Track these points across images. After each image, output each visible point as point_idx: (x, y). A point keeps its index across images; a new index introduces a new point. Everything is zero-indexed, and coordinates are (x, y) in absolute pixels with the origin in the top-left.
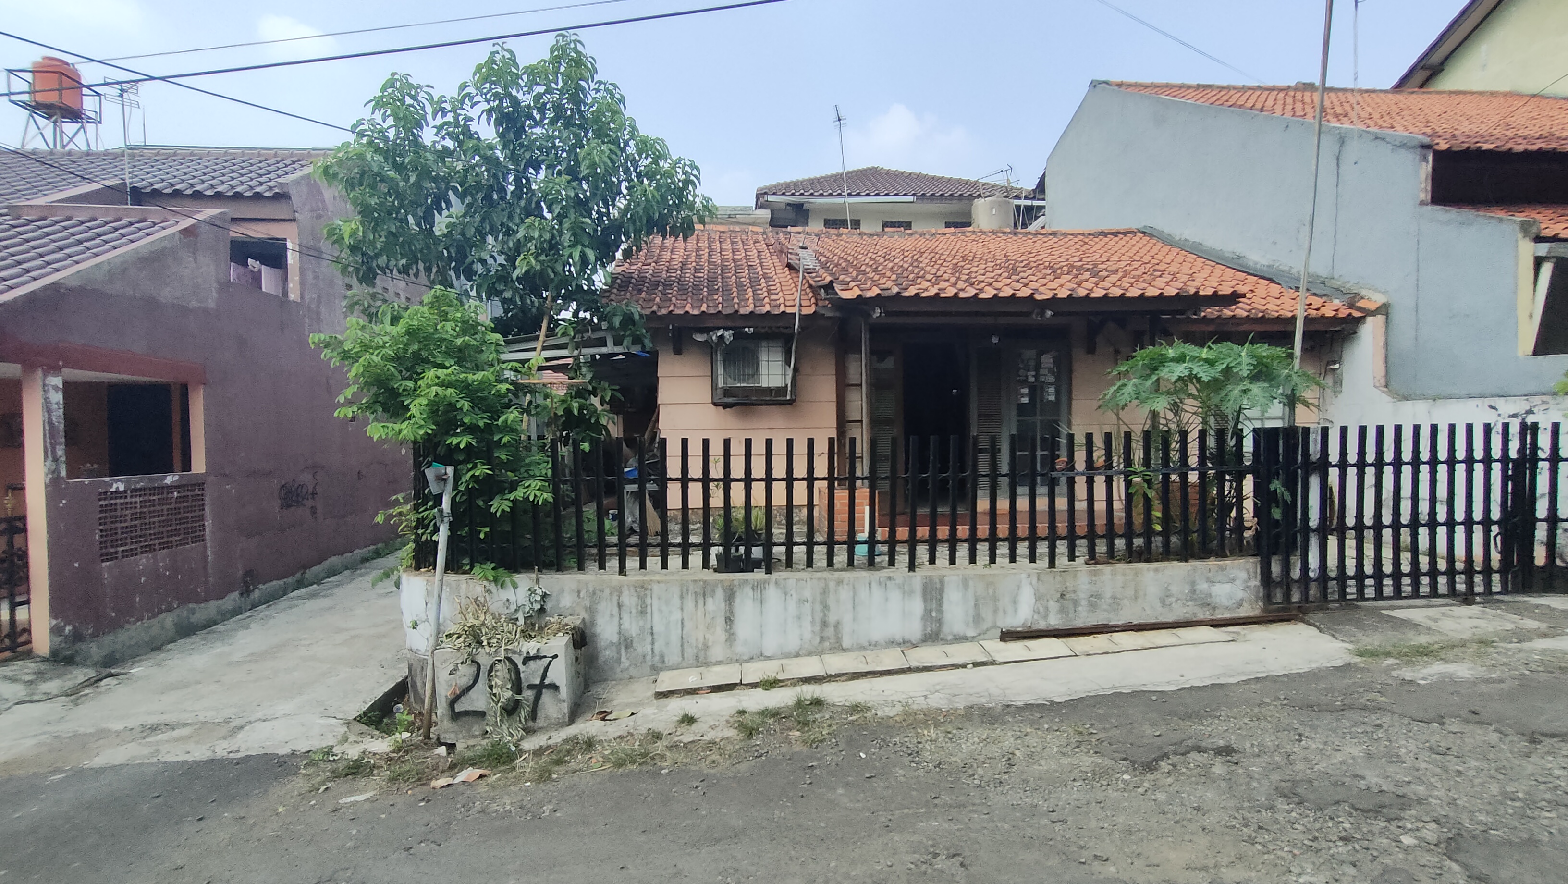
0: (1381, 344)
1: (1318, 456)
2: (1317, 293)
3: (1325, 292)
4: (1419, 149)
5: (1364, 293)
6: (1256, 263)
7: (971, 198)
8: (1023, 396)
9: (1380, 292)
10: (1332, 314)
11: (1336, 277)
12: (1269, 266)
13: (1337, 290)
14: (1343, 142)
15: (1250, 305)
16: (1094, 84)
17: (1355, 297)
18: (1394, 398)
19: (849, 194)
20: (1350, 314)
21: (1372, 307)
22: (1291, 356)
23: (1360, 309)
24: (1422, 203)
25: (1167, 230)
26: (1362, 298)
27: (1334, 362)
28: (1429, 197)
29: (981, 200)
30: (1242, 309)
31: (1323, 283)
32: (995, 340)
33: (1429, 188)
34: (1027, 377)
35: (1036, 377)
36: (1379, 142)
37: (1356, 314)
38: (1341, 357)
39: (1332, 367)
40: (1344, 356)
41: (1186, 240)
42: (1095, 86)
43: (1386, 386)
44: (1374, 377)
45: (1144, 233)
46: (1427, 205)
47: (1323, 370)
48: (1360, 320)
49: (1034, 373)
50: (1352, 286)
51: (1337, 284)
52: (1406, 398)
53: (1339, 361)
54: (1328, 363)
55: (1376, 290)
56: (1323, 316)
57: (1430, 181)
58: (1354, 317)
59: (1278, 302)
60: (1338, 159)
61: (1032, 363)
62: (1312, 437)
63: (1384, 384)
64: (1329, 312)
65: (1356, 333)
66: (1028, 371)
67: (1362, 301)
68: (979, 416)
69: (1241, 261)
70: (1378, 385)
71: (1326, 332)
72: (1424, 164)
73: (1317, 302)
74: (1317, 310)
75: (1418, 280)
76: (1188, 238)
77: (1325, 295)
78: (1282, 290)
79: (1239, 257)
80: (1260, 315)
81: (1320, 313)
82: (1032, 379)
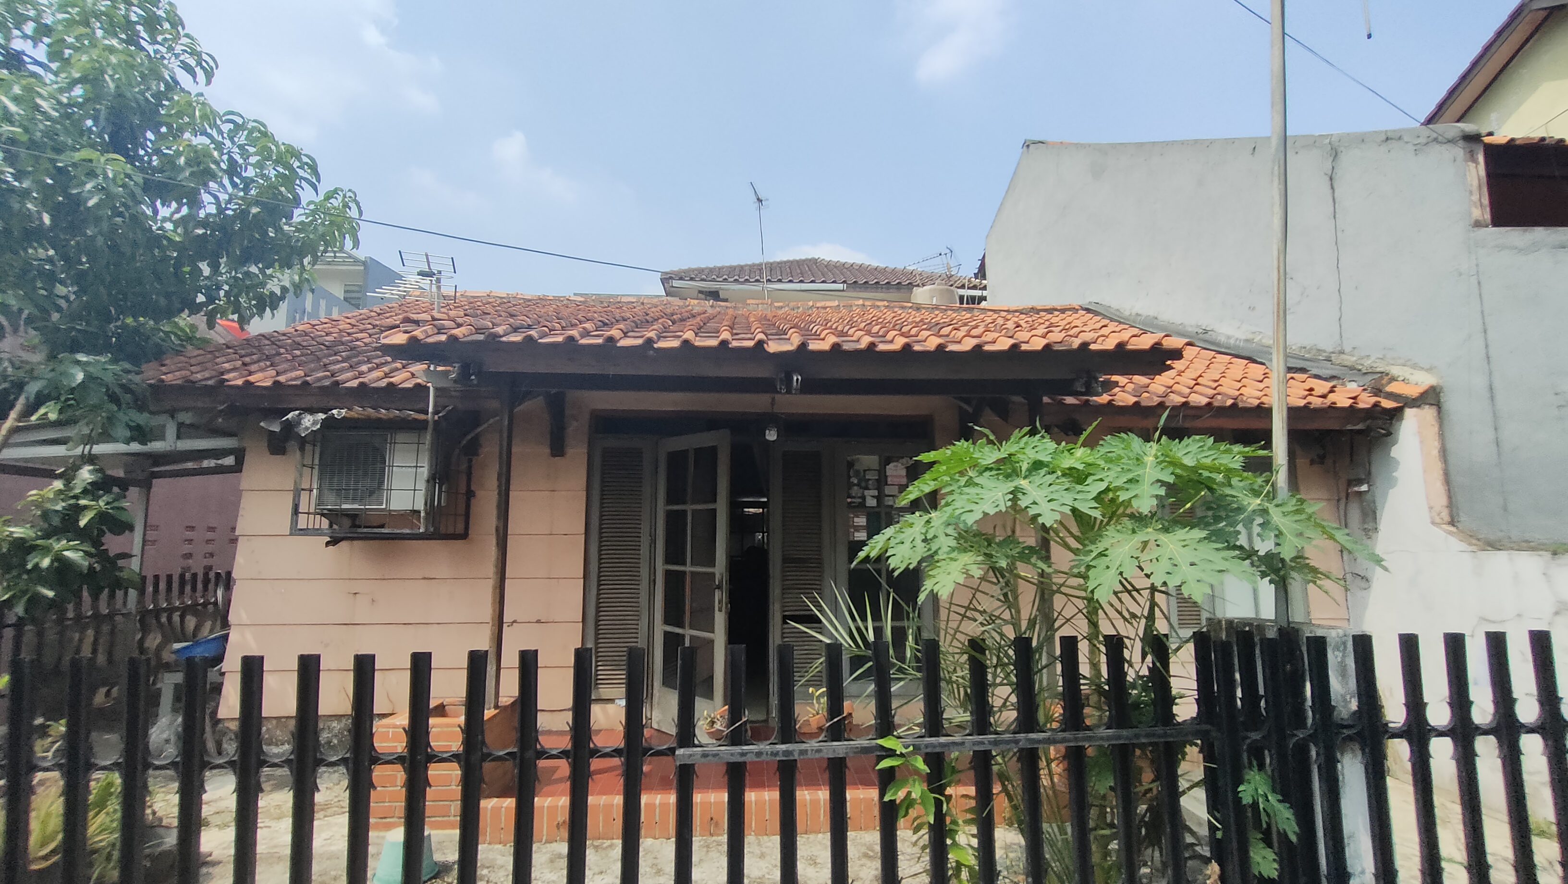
0: (1435, 452)
1: (1354, 705)
2: (1321, 374)
3: (1334, 373)
4: (1461, 143)
5: (1395, 371)
6: (1229, 337)
7: (911, 286)
8: (858, 529)
9: (1422, 369)
10: (1347, 403)
11: (1347, 349)
12: (1247, 341)
13: (1352, 368)
14: (1336, 154)
15: (1215, 389)
16: (1027, 145)
17: (1381, 378)
18: (1470, 544)
19: (768, 281)
20: (1376, 405)
21: (1413, 392)
22: (1264, 466)
23: (1391, 396)
24: (1478, 224)
25: (1115, 305)
26: (1393, 379)
27: (1360, 482)
28: (1488, 216)
29: (920, 289)
30: (1201, 394)
31: (1329, 360)
32: (771, 435)
33: (1486, 201)
34: (864, 498)
35: (879, 498)
36: (1393, 144)
37: (1387, 404)
38: (1369, 473)
39: (1356, 489)
40: (1373, 470)
41: (1137, 314)
42: (1028, 146)
43: (1452, 523)
44: (1431, 508)
45: (1088, 310)
46: (1487, 226)
47: (1343, 495)
48: (1395, 414)
49: (876, 493)
50: (1373, 361)
51: (1349, 360)
52: (1493, 545)
53: (1367, 478)
54: (1350, 483)
55: (1415, 366)
56: (1332, 407)
57: (1485, 190)
58: (1385, 409)
59: (1261, 386)
60: (1331, 179)
61: (872, 476)
62: (1333, 658)
63: (1447, 518)
64: (1342, 400)
65: (1389, 434)
66: (867, 488)
67: (1394, 384)
68: (786, 560)
69: (1207, 336)
70: (1438, 520)
71: (1340, 432)
72: (1472, 165)
73: (1322, 387)
74: (1324, 396)
75: (1487, 346)
76: (1140, 312)
77: (1333, 378)
78: (1267, 371)
79: (1206, 332)
80: (1229, 402)
81: (1328, 402)
82: (871, 502)
